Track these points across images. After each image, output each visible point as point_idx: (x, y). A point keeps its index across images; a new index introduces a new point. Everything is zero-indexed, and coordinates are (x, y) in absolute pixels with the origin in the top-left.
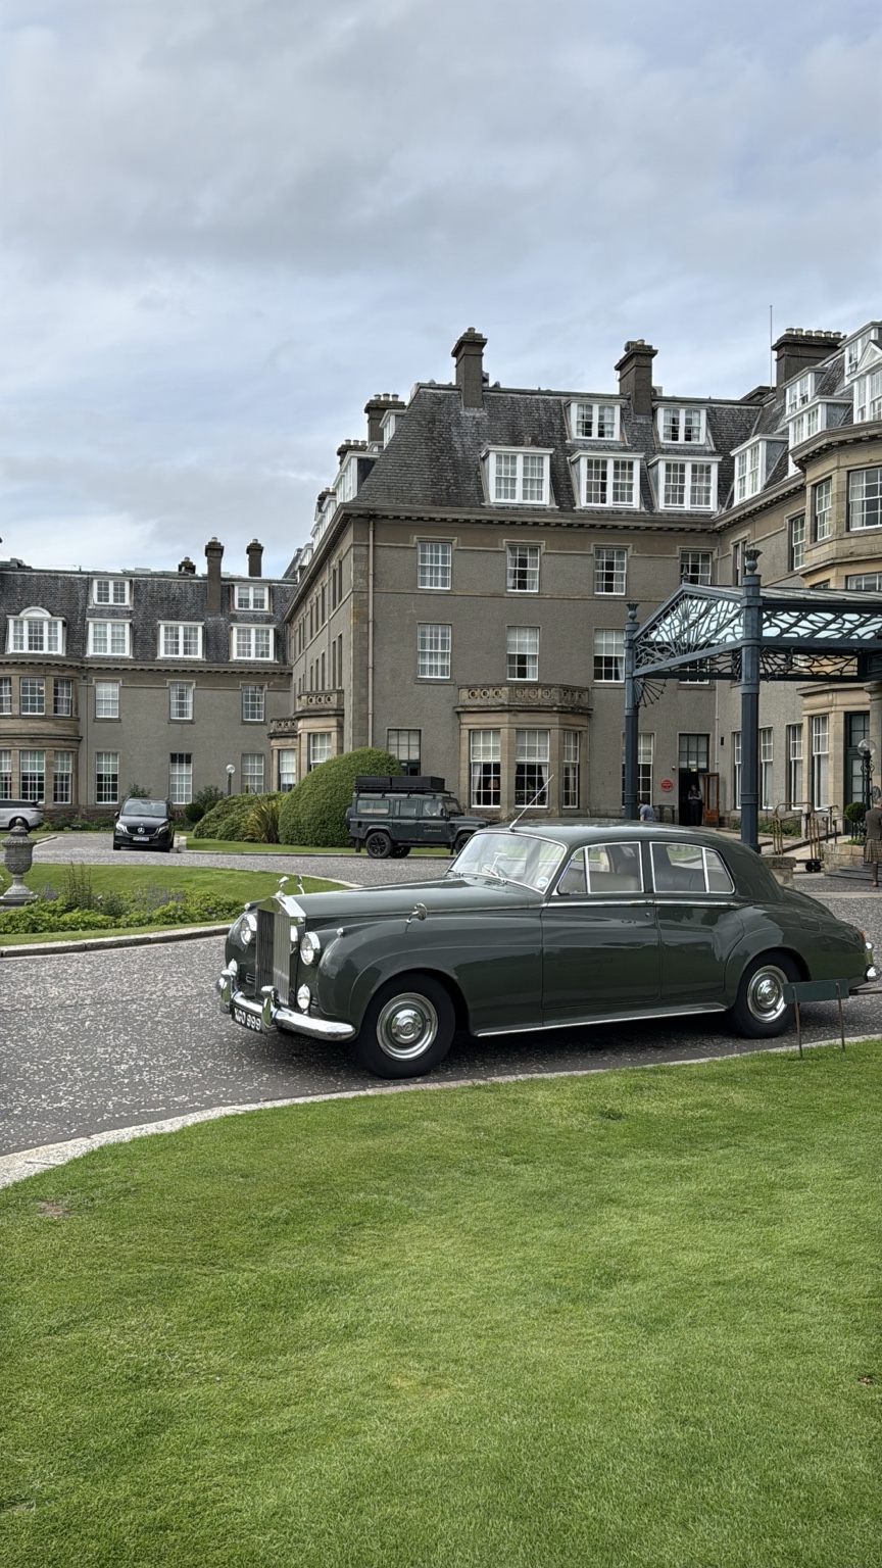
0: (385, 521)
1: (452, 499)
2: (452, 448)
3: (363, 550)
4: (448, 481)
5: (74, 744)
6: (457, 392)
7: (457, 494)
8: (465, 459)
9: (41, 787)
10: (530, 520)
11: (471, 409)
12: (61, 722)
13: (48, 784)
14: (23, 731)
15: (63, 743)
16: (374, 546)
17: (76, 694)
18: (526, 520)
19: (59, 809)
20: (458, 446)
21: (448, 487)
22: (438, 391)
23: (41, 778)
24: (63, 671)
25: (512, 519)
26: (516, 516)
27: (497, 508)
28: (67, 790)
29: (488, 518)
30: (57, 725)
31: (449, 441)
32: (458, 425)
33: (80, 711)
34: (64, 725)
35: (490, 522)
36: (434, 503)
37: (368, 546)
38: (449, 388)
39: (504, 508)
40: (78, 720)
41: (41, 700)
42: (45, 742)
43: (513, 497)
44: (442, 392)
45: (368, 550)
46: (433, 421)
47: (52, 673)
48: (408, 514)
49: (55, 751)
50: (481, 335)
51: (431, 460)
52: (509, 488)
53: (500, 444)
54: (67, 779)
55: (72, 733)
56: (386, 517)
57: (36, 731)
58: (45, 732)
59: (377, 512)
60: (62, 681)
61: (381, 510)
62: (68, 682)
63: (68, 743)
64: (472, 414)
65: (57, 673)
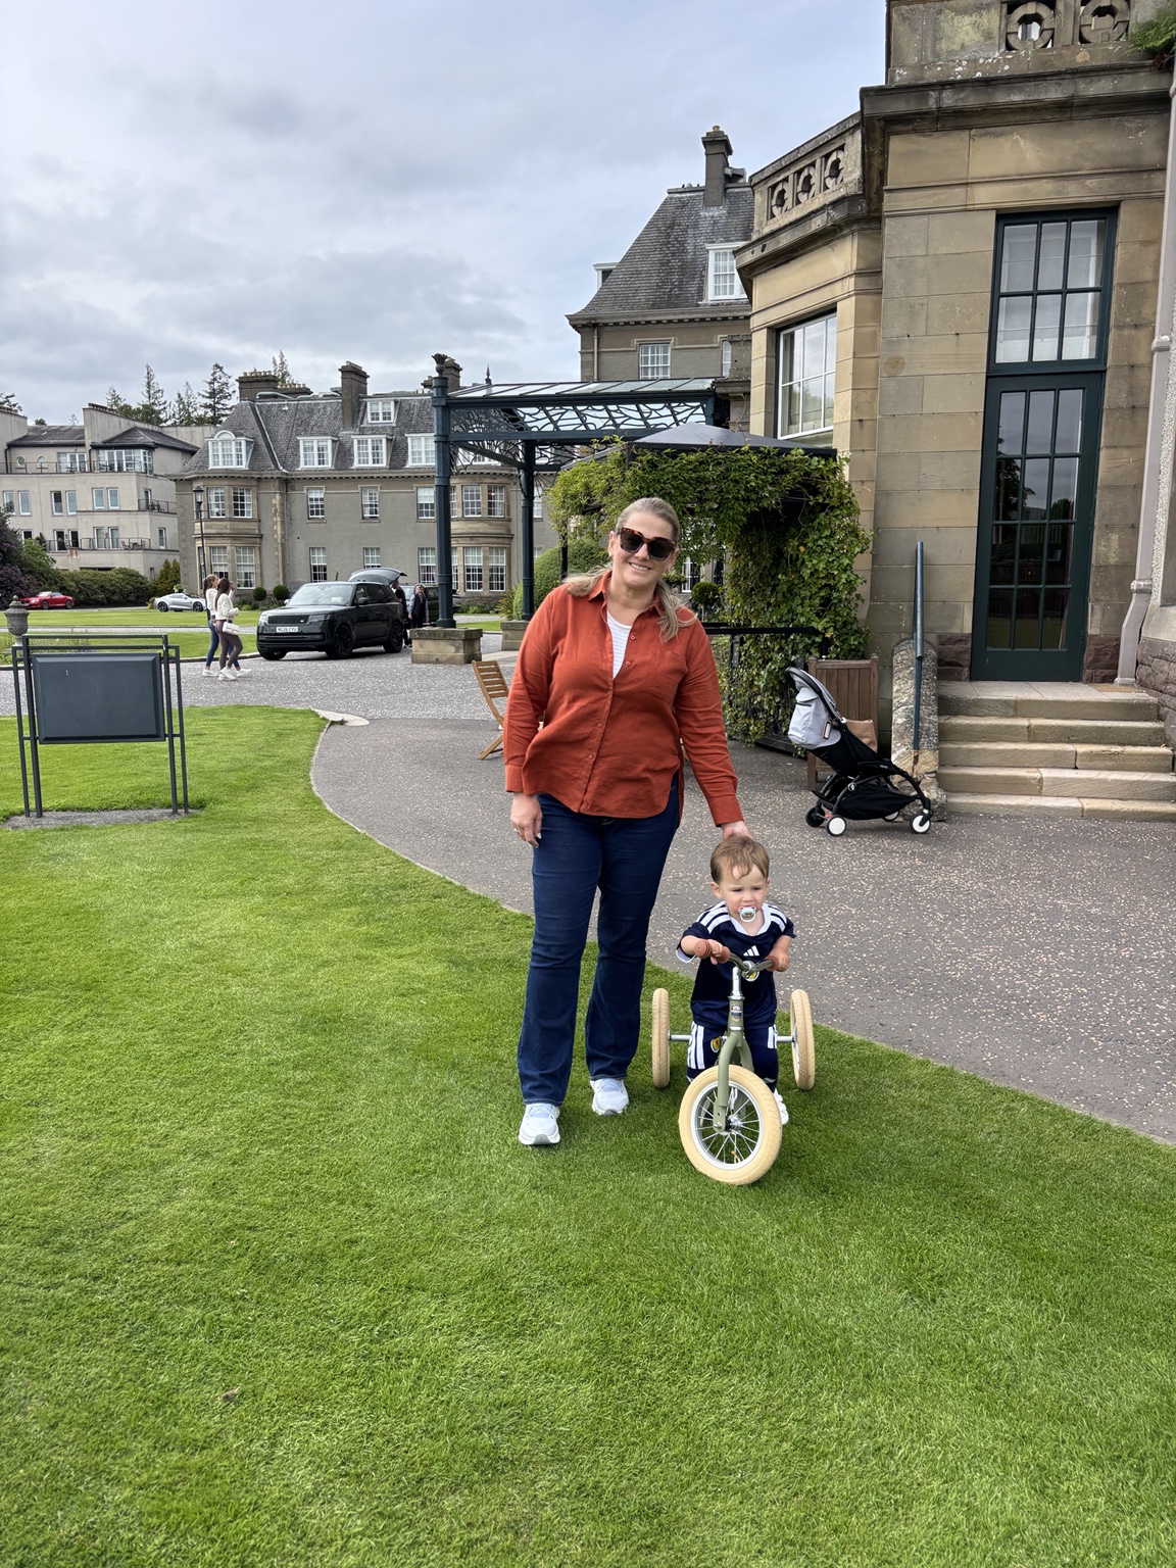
0: (607, 328)
1: (671, 302)
2: (684, 251)
3: (589, 357)
4: (672, 283)
5: (507, 541)
6: (702, 193)
7: (677, 296)
8: (694, 260)
9: (480, 578)
10: (740, 314)
11: (712, 209)
12: (493, 522)
13: (486, 575)
14: (465, 531)
15: (495, 540)
16: (598, 353)
17: (508, 498)
18: (736, 314)
19: (494, 595)
20: (690, 248)
21: (671, 289)
22: (684, 195)
23: (480, 570)
24: (495, 479)
25: (723, 315)
26: (727, 311)
27: (712, 305)
28: (502, 580)
29: (700, 316)
30: (491, 525)
31: (682, 244)
32: (696, 226)
33: (512, 512)
34: (497, 525)
35: (702, 320)
36: (653, 306)
37: (593, 353)
38: (698, 189)
39: (718, 305)
40: (510, 520)
41: (479, 504)
42: (481, 540)
43: (732, 293)
44: (688, 195)
45: (593, 356)
46: (671, 227)
47: (486, 480)
48: (626, 320)
49: (490, 548)
50: (723, 132)
51: (662, 264)
52: (728, 284)
53: (732, 241)
54: (502, 571)
55: (504, 531)
56: (606, 325)
57: (474, 531)
58: (481, 531)
59: (598, 321)
60: (495, 488)
61: (602, 318)
62: (501, 488)
63: (500, 540)
64: (711, 214)
65: (490, 481)
